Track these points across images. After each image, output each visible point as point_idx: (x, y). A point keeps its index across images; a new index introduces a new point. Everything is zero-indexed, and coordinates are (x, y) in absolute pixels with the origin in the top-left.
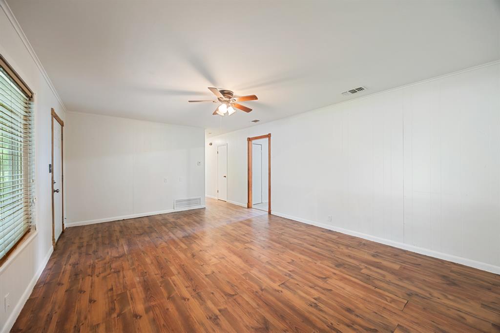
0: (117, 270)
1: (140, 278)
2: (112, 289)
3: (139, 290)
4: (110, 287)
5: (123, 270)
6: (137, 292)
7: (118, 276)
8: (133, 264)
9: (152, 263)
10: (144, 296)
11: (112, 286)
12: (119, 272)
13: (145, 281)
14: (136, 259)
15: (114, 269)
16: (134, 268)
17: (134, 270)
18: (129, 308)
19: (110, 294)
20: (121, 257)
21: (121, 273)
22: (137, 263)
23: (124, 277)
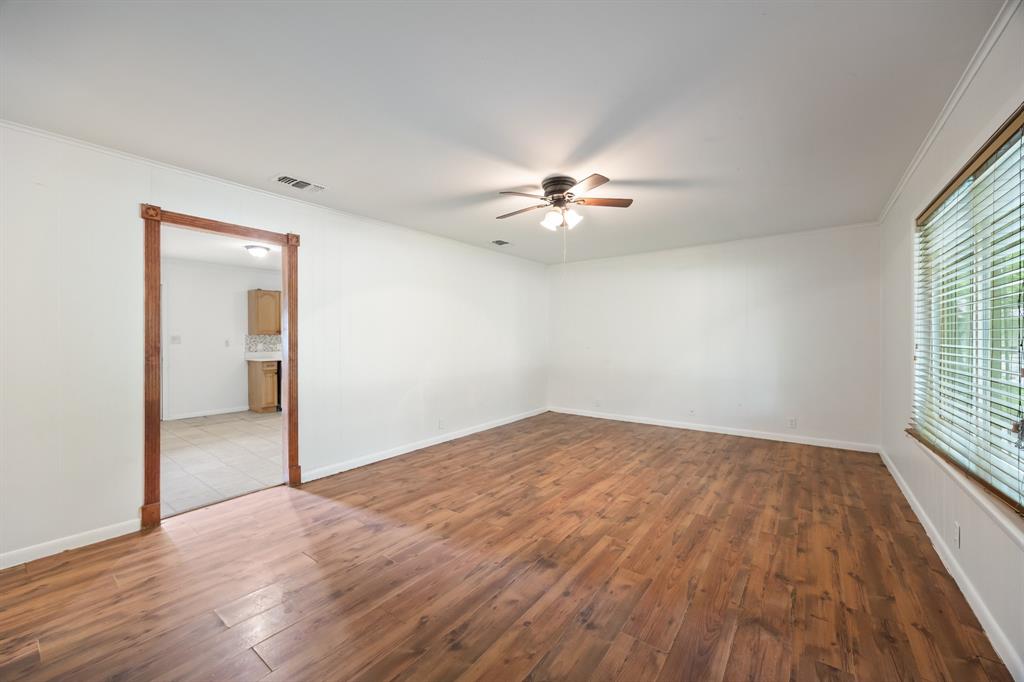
0: (779, 580)
1: (747, 541)
2: (799, 550)
3: (760, 527)
4: (802, 555)
5: (768, 573)
6: (763, 526)
7: (782, 564)
8: (740, 575)
9: (704, 551)
10: (757, 518)
11: (798, 556)
12: (777, 576)
13: (743, 532)
14: (724, 584)
15: (787, 590)
16: (744, 563)
17: (747, 561)
18: (782, 518)
19: (803, 546)
20: (756, 621)
21: (774, 569)
22: (732, 572)
23: (772, 558)
